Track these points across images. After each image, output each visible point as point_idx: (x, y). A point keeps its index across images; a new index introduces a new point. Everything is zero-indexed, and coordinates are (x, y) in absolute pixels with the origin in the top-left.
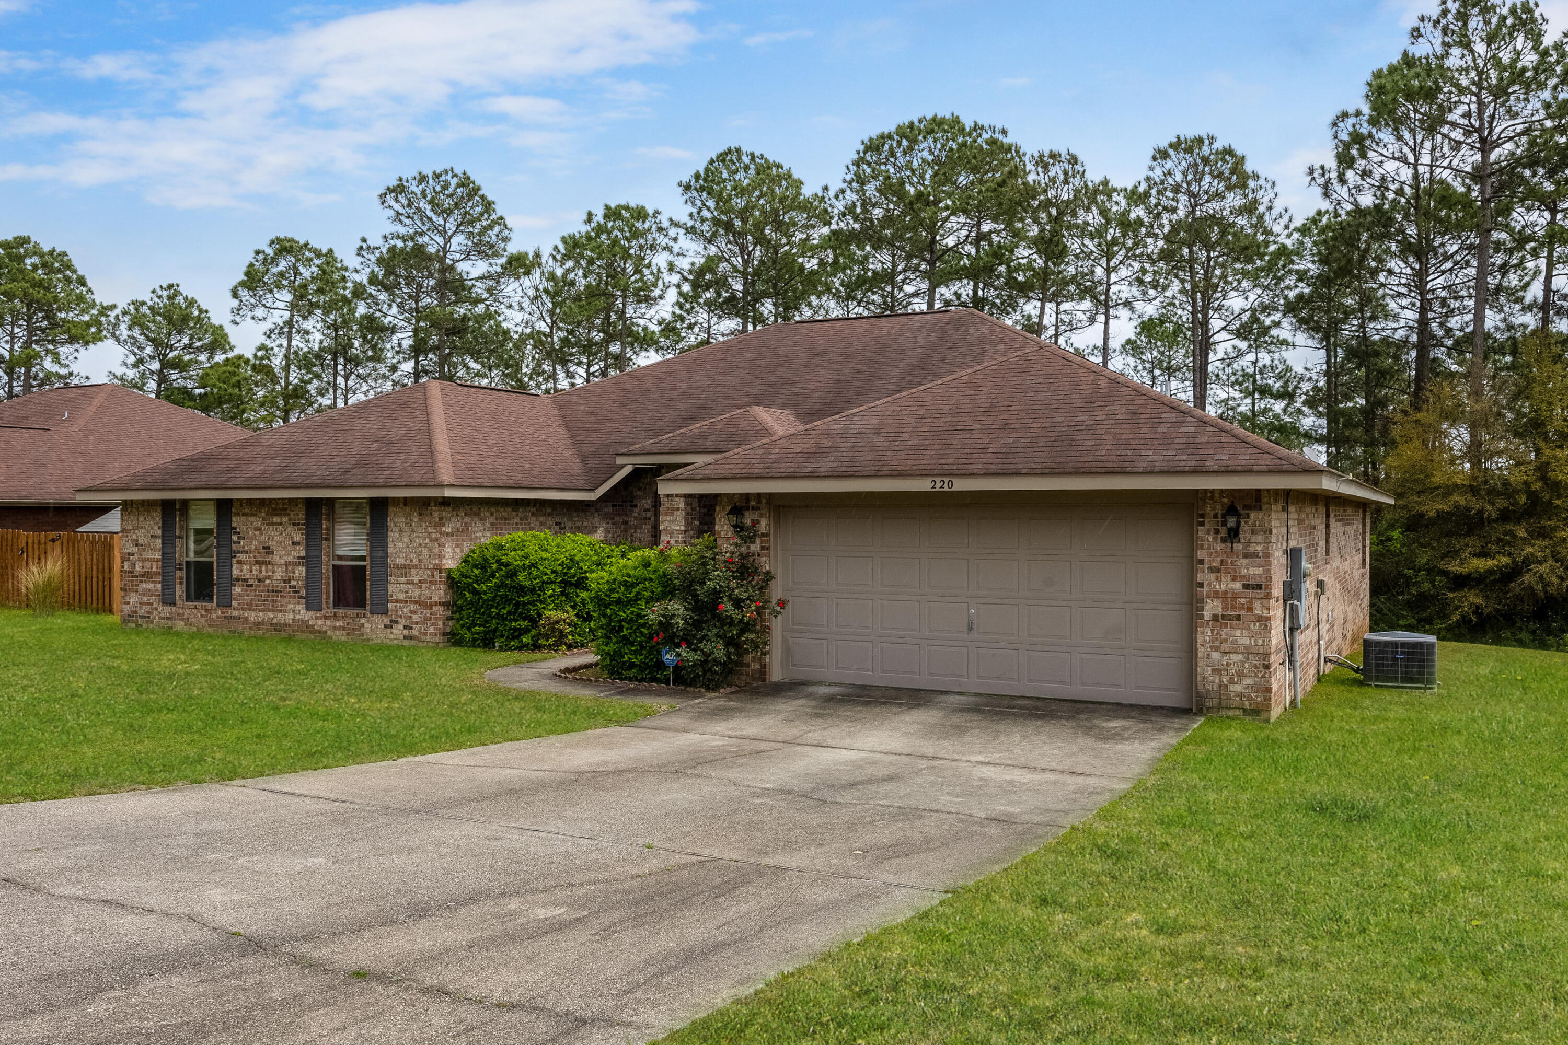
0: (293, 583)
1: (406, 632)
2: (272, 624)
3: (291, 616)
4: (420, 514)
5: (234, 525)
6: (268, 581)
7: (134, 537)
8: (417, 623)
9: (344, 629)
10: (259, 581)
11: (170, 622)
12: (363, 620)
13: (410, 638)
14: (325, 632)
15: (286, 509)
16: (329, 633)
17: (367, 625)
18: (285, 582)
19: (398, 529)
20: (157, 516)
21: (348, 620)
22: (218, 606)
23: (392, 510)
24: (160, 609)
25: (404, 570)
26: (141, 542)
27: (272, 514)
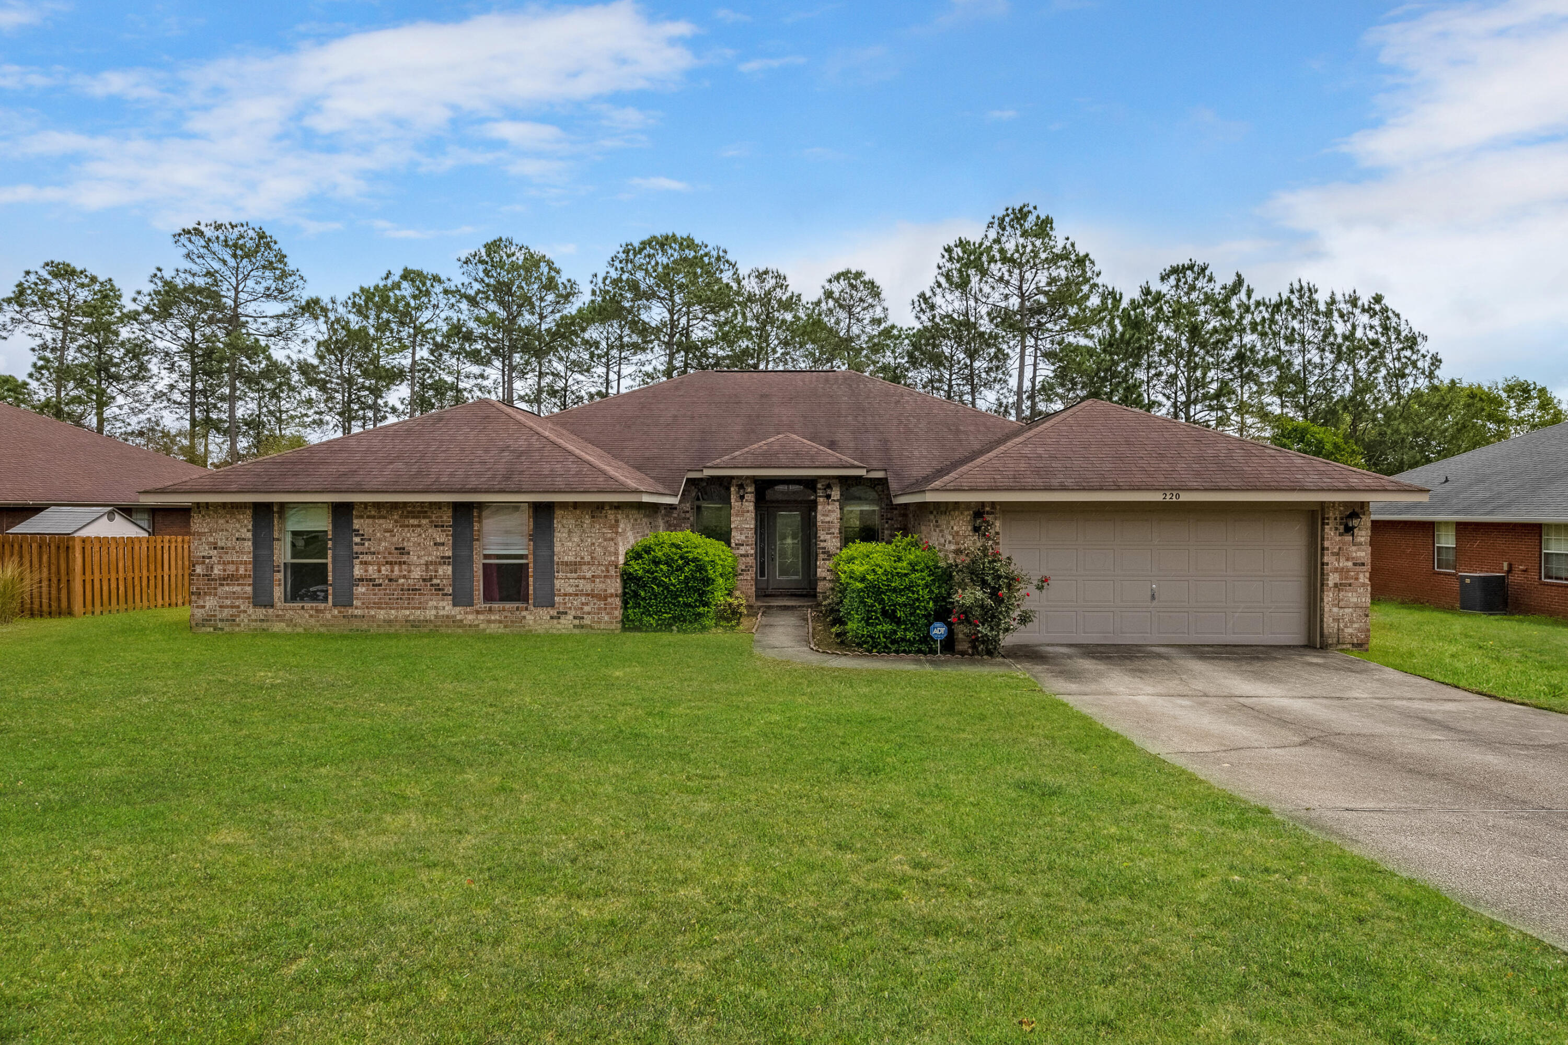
0: (435, 581)
1: (577, 622)
2: (406, 621)
3: (434, 612)
4: (593, 517)
5: (356, 527)
6: (402, 581)
7: (211, 539)
8: (589, 613)
9: (500, 622)
10: (390, 580)
11: (265, 625)
12: (524, 613)
13: (582, 627)
14: (478, 625)
15: (426, 512)
16: (482, 626)
17: (528, 617)
18: (424, 580)
19: (566, 530)
20: (247, 520)
21: (506, 613)
22: (335, 605)
23: (559, 513)
24: (251, 610)
25: (574, 567)
26: (219, 544)
27: (407, 517)
